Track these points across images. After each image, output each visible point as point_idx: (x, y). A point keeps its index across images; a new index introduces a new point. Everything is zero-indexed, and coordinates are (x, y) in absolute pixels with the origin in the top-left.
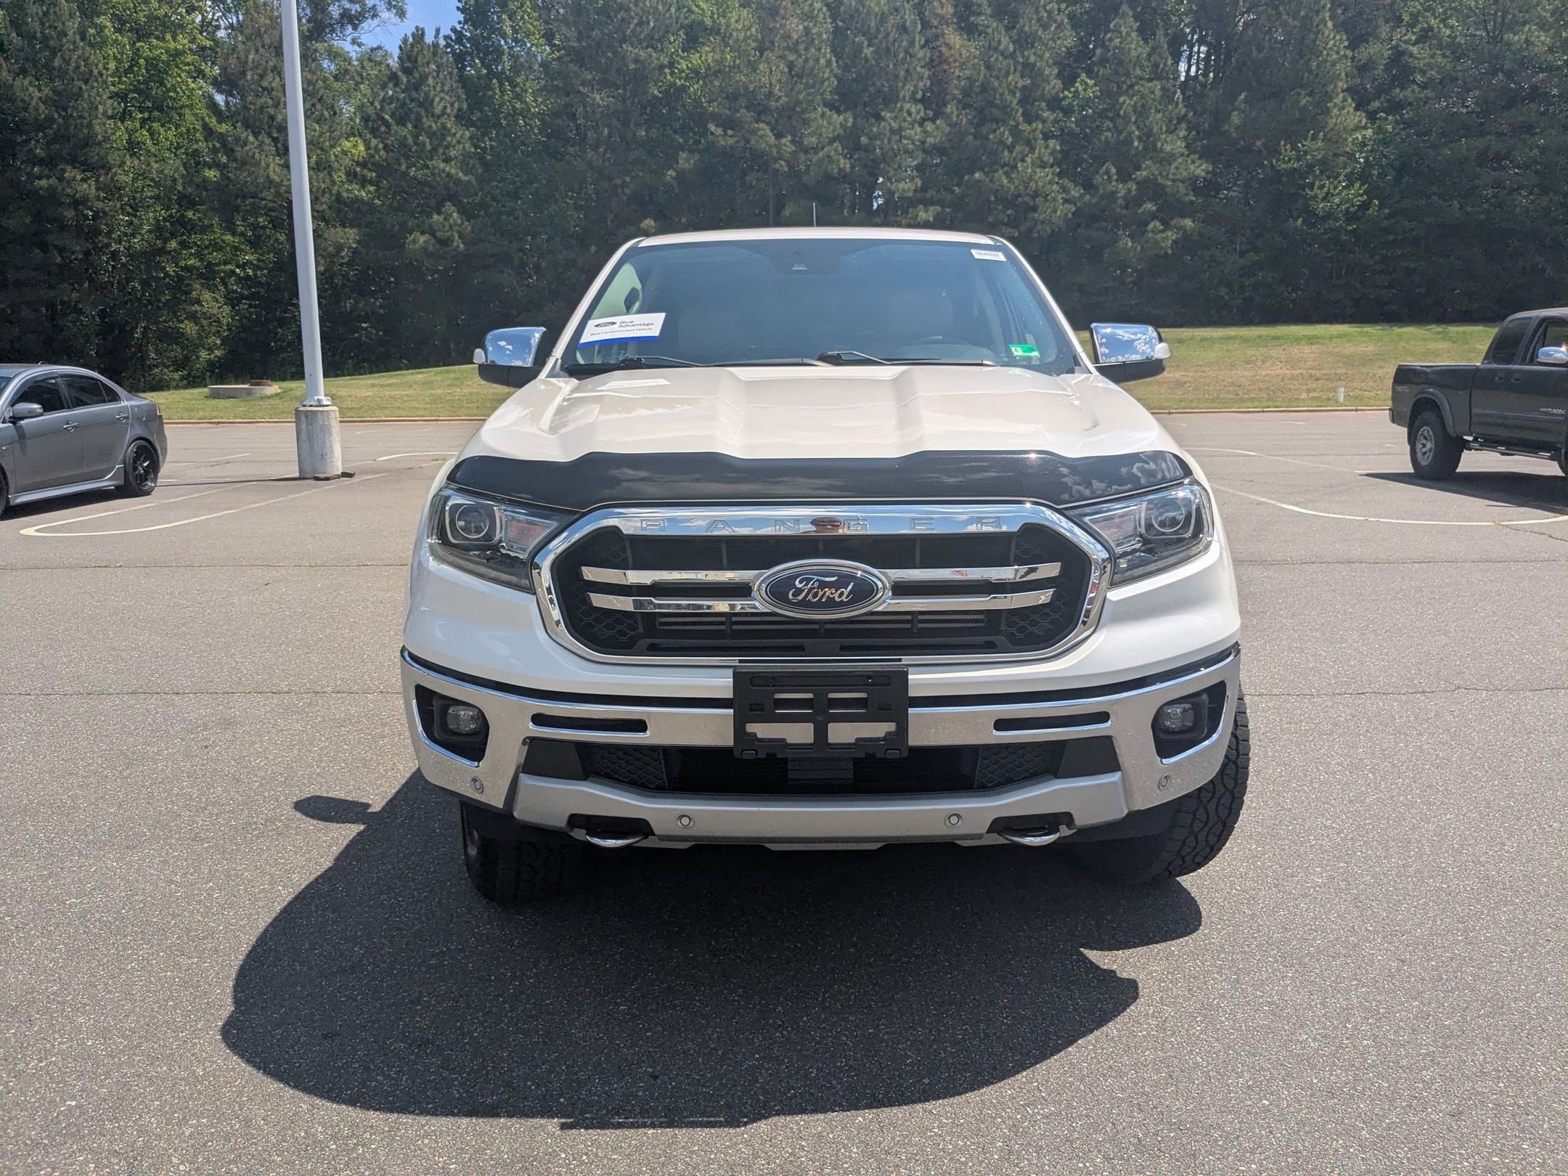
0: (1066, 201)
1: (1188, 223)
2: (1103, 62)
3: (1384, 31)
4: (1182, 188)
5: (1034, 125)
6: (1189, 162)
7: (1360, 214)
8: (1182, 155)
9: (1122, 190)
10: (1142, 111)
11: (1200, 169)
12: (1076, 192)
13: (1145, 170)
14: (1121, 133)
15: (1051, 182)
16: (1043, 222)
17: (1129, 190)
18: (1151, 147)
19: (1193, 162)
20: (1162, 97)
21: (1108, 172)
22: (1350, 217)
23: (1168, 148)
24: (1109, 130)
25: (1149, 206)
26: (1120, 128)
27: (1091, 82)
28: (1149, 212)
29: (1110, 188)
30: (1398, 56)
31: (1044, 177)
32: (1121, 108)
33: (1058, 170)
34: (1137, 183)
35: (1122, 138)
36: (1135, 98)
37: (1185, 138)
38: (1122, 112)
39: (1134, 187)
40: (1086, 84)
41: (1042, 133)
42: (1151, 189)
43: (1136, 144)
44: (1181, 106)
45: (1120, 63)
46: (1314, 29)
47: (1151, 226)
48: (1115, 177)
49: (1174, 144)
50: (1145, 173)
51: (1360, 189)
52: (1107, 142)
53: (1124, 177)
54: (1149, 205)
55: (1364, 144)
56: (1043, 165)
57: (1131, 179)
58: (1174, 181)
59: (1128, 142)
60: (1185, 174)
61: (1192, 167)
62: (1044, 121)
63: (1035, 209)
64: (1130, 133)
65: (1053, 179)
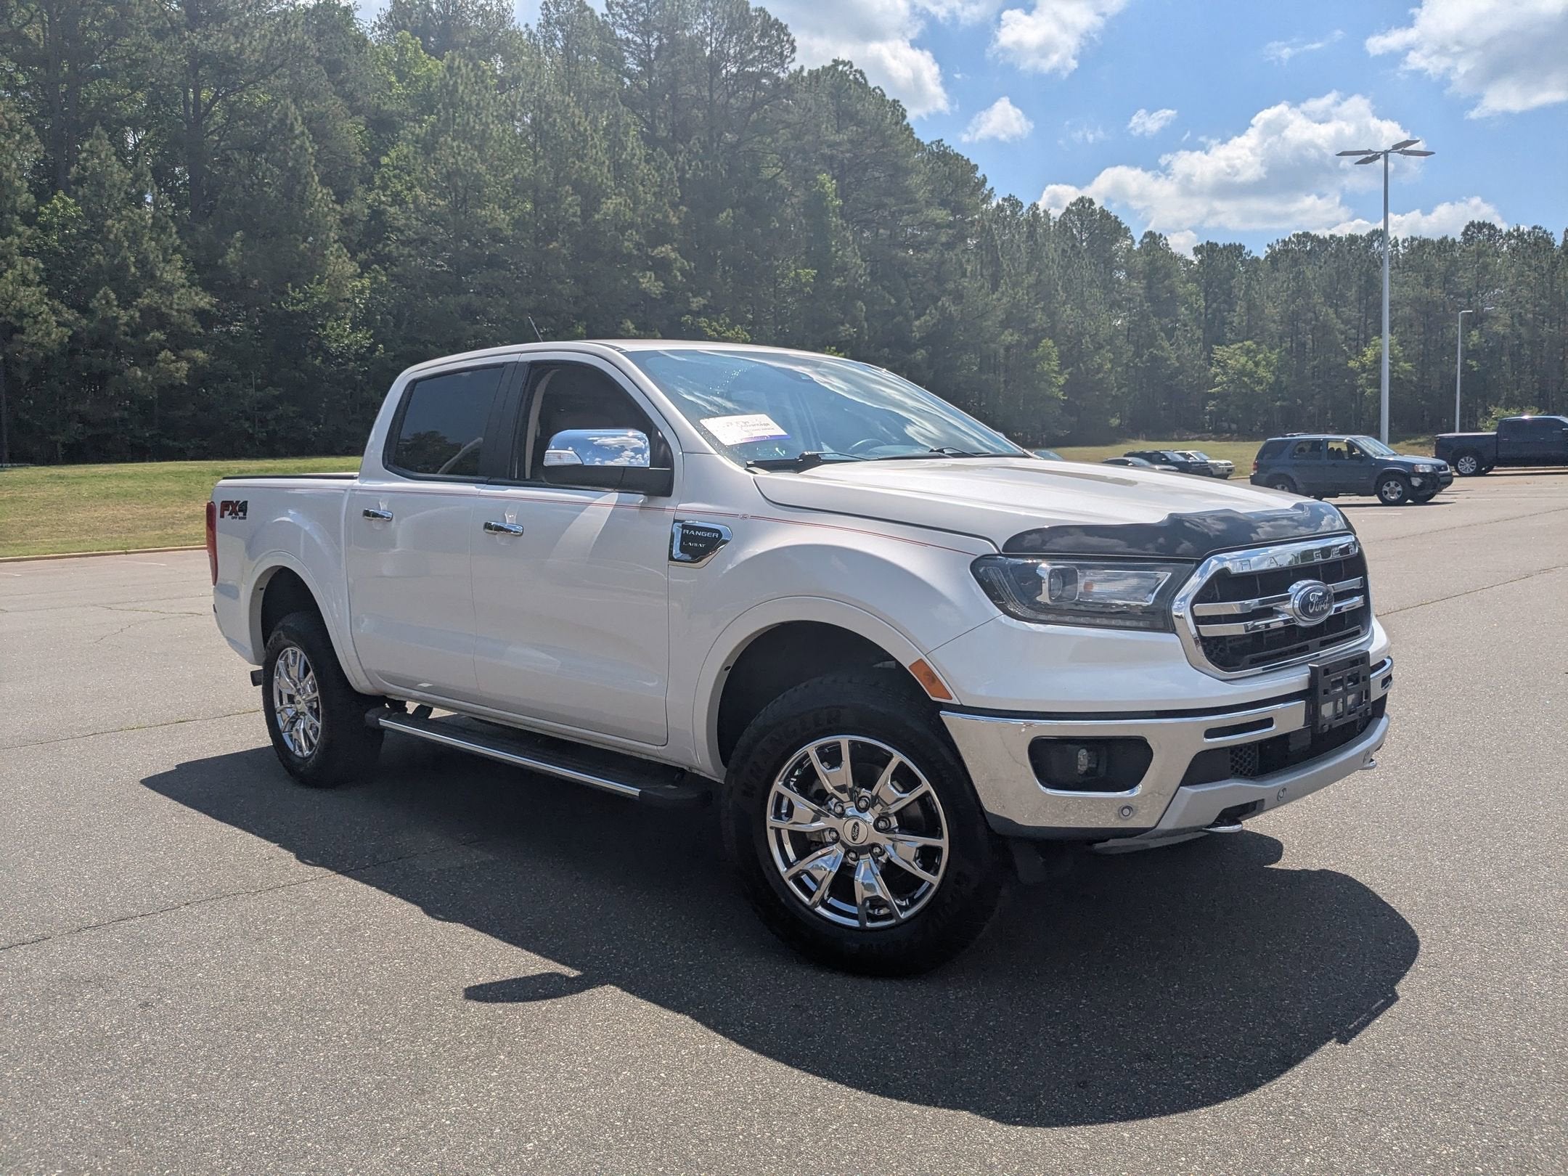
0: (59, 324)
1: (200, 355)
2: (80, 181)
3: (360, 191)
4: (190, 319)
5: (9, 239)
6: (193, 294)
7: (367, 355)
8: (183, 286)
9: (124, 317)
10: (135, 239)
11: (204, 301)
12: (69, 315)
13: (146, 297)
14: (114, 257)
15: (40, 302)
16: (33, 345)
17: (132, 317)
18: (149, 276)
19: (197, 294)
20: (153, 224)
21: (106, 296)
22: (360, 358)
23: (168, 277)
24: (99, 252)
25: (159, 335)
26: (112, 251)
27: (71, 201)
28: (158, 340)
29: (110, 314)
30: (377, 214)
31: (29, 296)
32: (110, 232)
33: (46, 290)
34: (140, 311)
35: (116, 262)
36: (123, 222)
37: (183, 268)
38: (112, 237)
39: (137, 315)
40: (66, 202)
41: (19, 248)
42: (156, 318)
43: (133, 270)
44: (175, 236)
45: (101, 185)
46: (304, 181)
47: (162, 355)
48: (115, 303)
49: (173, 273)
50: (146, 301)
51: (367, 333)
52: (99, 265)
53: (125, 304)
54: (157, 334)
55: (361, 292)
56: (26, 282)
57: (132, 306)
58: (178, 311)
59: (123, 266)
60: (189, 305)
61: (197, 299)
62: (19, 236)
63: (21, 330)
64: (125, 259)
65: (42, 300)
